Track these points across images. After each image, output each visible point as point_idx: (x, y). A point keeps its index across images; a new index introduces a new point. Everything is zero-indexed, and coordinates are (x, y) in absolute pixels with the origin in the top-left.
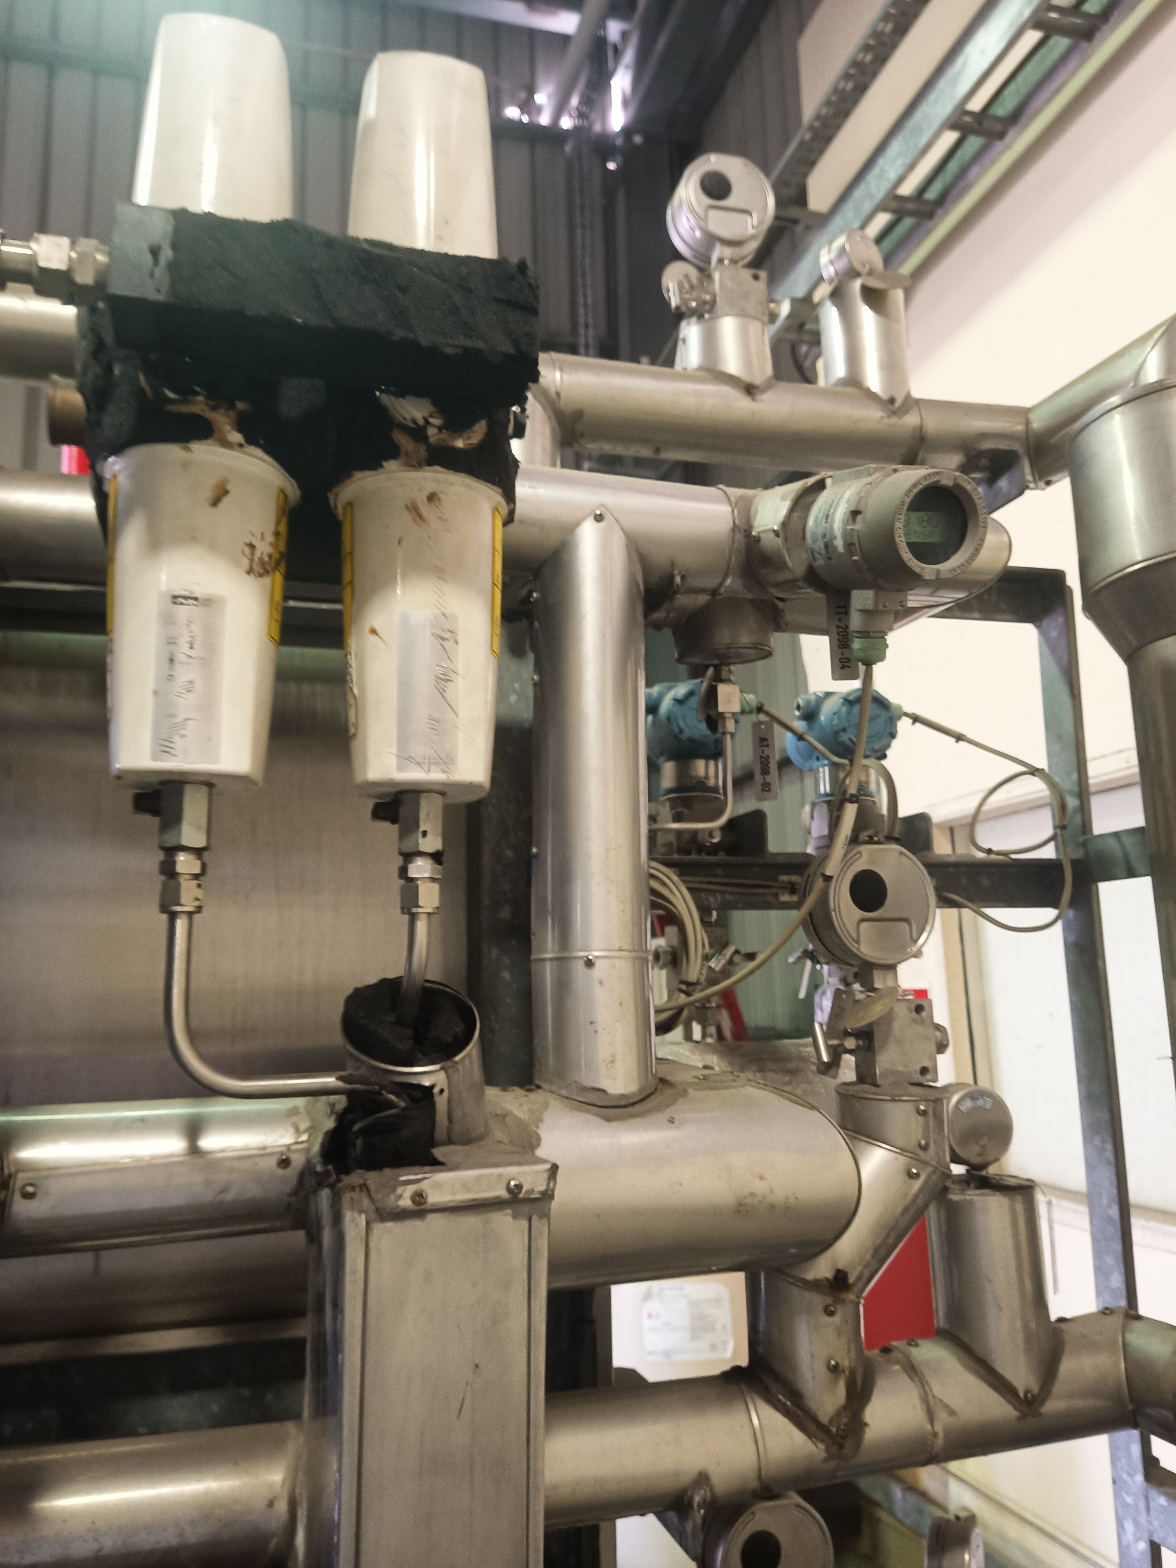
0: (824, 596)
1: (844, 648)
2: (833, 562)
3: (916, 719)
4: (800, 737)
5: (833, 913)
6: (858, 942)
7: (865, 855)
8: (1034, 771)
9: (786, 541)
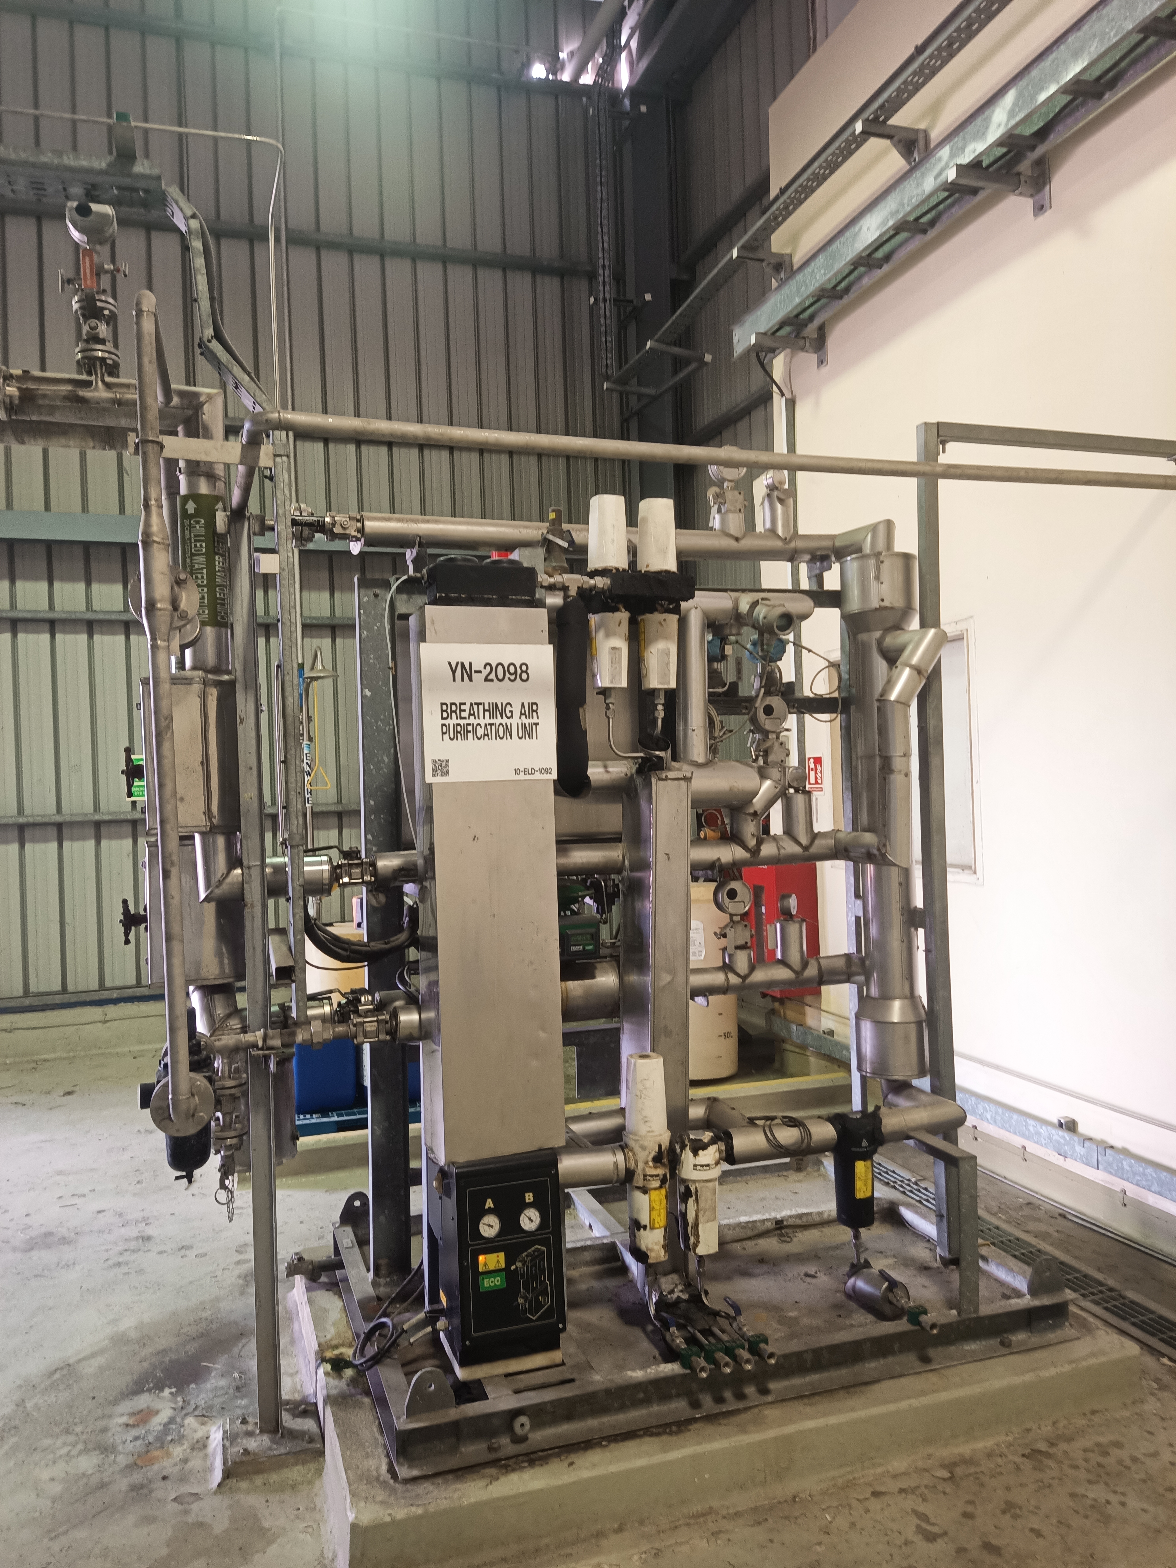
5: (758, 717)
6: (765, 725)
7: (769, 697)
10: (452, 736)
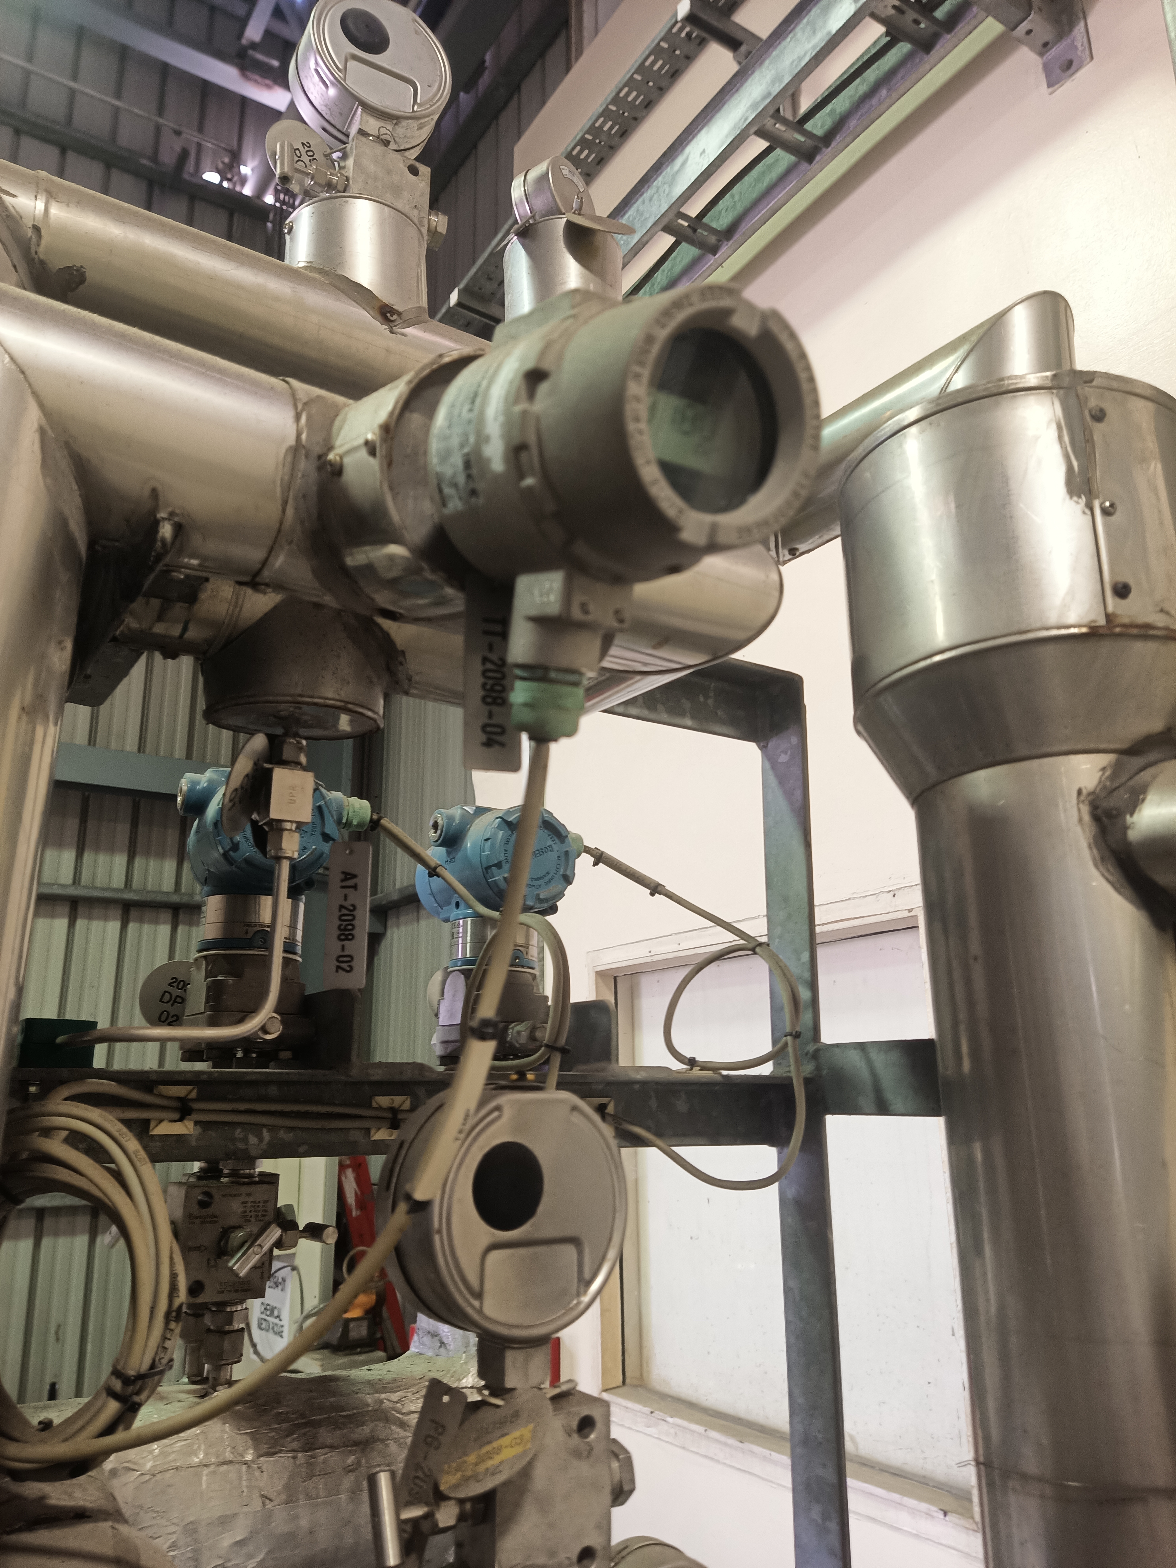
0: (462, 596)
1: (494, 703)
2: (481, 501)
3: (600, 858)
4: (433, 872)
5: (437, 1238)
6: (479, 1296)
7: (508, 1113)
8: (752, 947)
9: (390, 464)
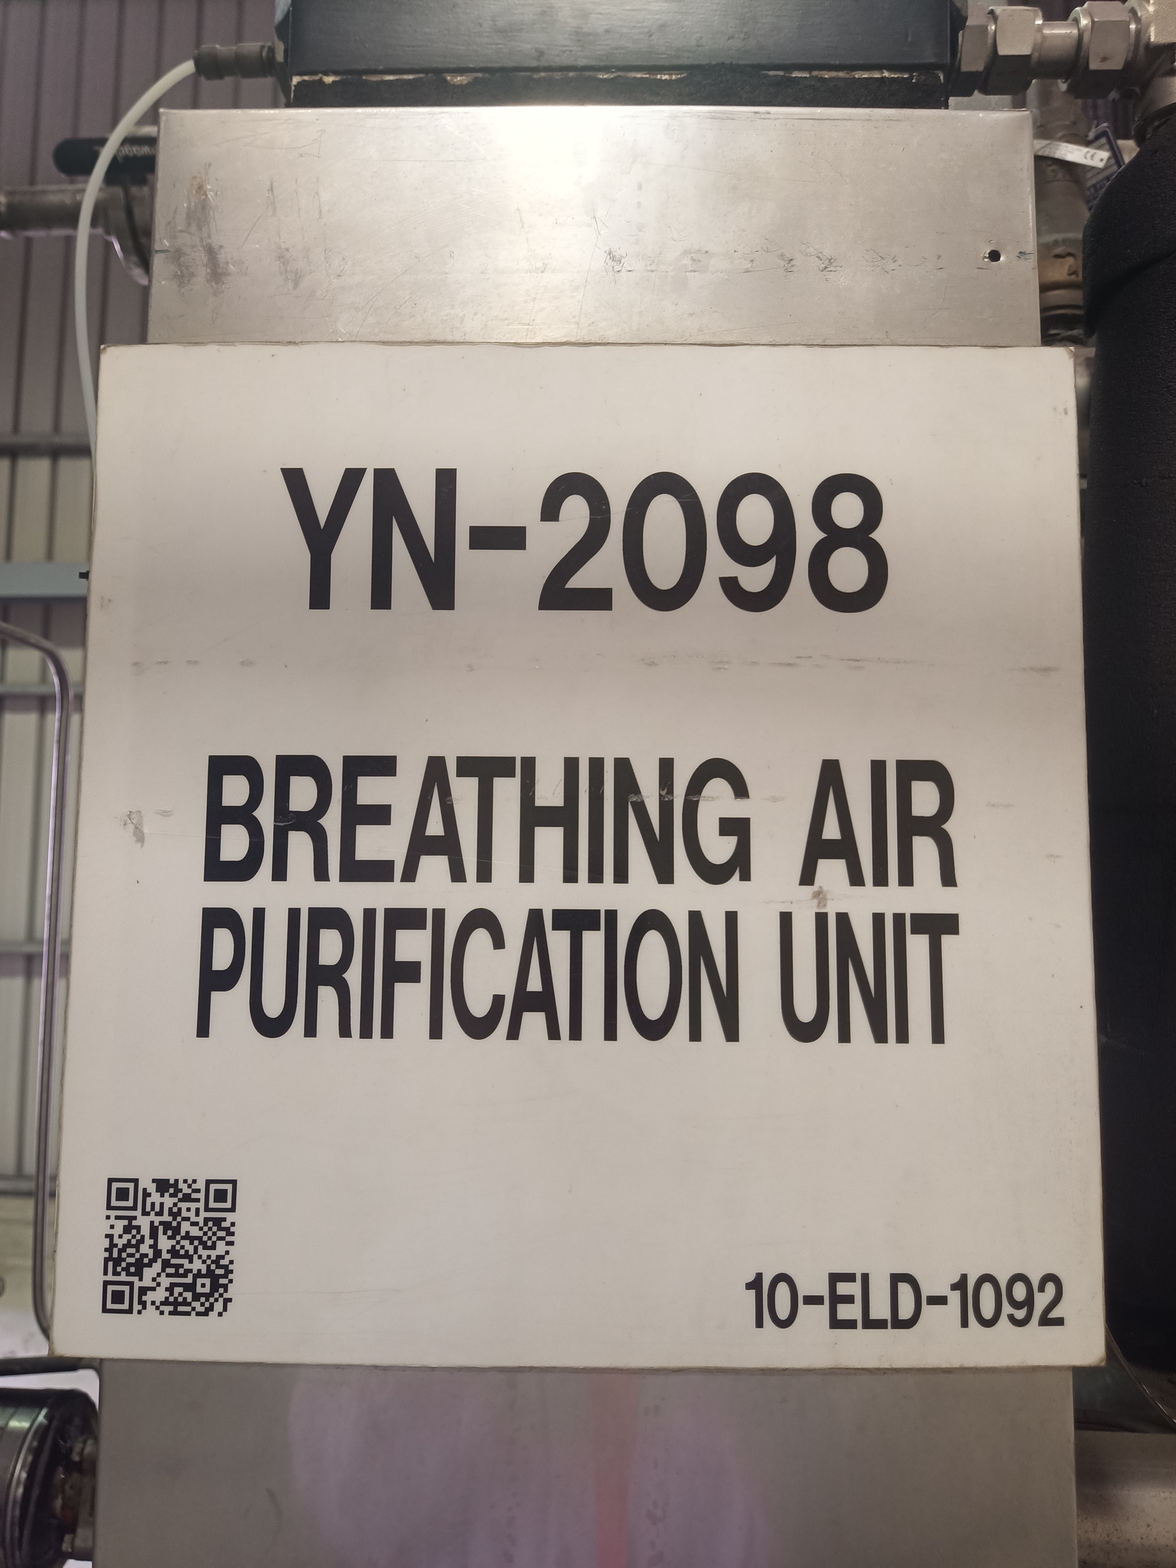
10: (273, 1006)
